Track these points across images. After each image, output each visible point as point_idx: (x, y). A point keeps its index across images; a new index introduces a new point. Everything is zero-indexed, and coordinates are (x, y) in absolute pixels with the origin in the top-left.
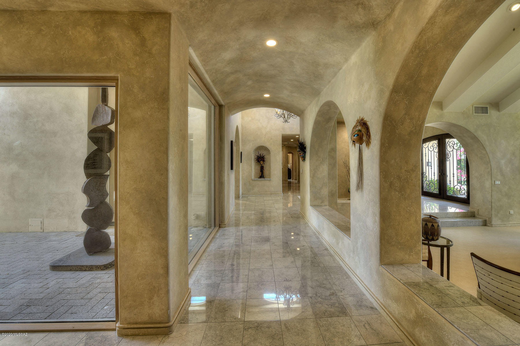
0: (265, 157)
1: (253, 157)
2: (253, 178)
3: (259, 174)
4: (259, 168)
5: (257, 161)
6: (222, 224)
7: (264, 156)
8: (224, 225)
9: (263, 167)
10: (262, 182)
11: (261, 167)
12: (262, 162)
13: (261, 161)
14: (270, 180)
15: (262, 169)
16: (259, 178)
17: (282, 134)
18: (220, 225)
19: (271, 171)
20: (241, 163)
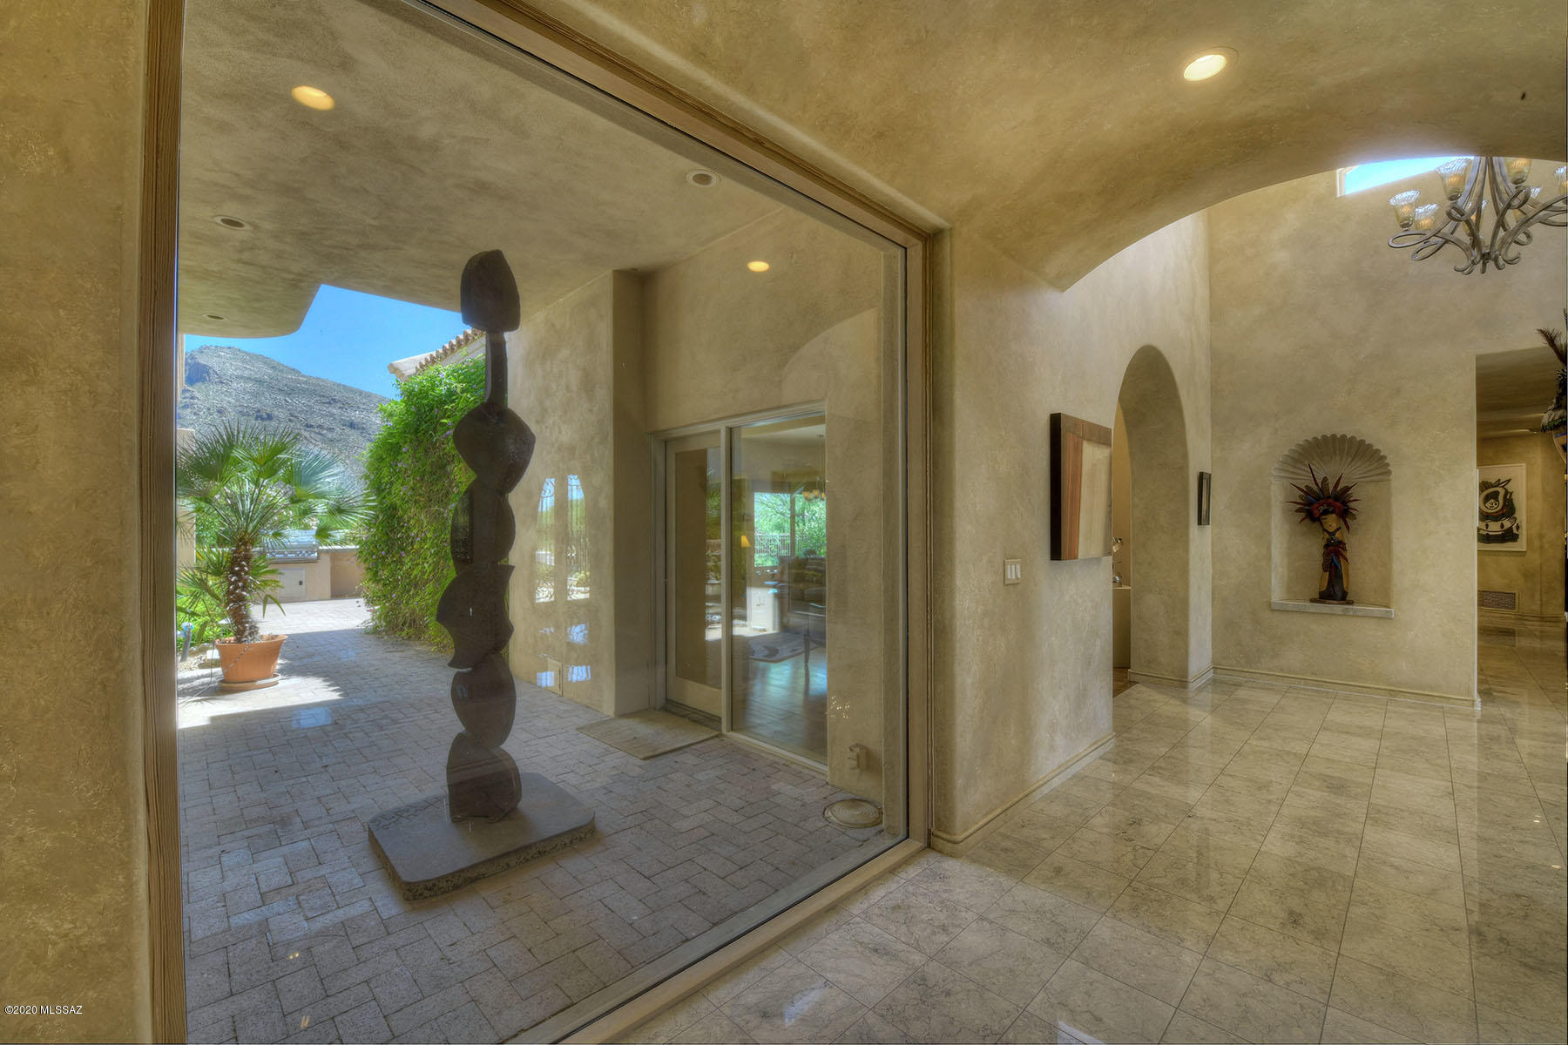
0: (1355, 493)
1: (1278, 495)
2: (1277, 595)
3: (1319, 581)
4: (1314, 548)
5: (1303, 515)
6: (940, 834)
7: (1347, 489)
8: (949, 841)
9: (1341, 544)
10: (1331, 622)
11: (1326, 546)
12: (1332, 522)
13: (1326, 512)
14: (1386, 618)
15: (1334, 556)
16: (1313, 601)
17: (1479, 358)
18: (930, 834)
19: (1396, 567)
20: (1200, 521)
